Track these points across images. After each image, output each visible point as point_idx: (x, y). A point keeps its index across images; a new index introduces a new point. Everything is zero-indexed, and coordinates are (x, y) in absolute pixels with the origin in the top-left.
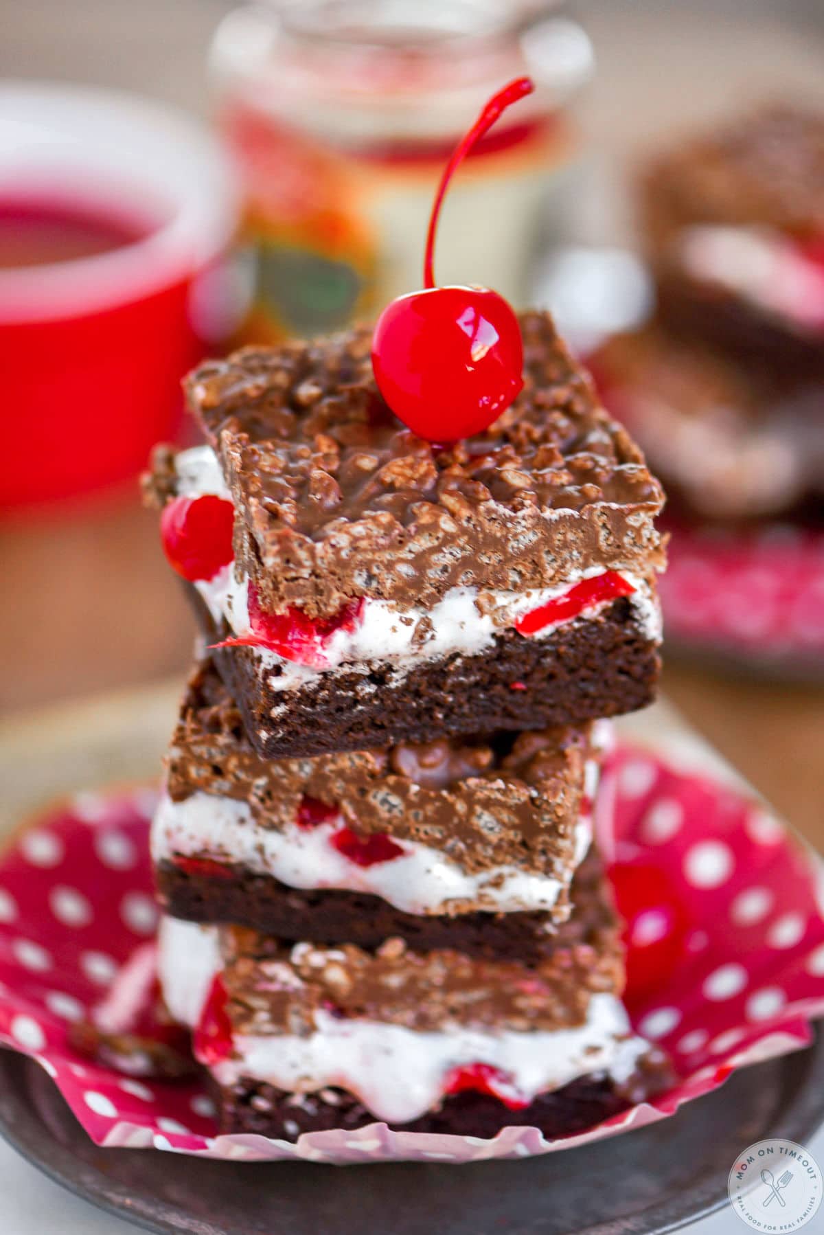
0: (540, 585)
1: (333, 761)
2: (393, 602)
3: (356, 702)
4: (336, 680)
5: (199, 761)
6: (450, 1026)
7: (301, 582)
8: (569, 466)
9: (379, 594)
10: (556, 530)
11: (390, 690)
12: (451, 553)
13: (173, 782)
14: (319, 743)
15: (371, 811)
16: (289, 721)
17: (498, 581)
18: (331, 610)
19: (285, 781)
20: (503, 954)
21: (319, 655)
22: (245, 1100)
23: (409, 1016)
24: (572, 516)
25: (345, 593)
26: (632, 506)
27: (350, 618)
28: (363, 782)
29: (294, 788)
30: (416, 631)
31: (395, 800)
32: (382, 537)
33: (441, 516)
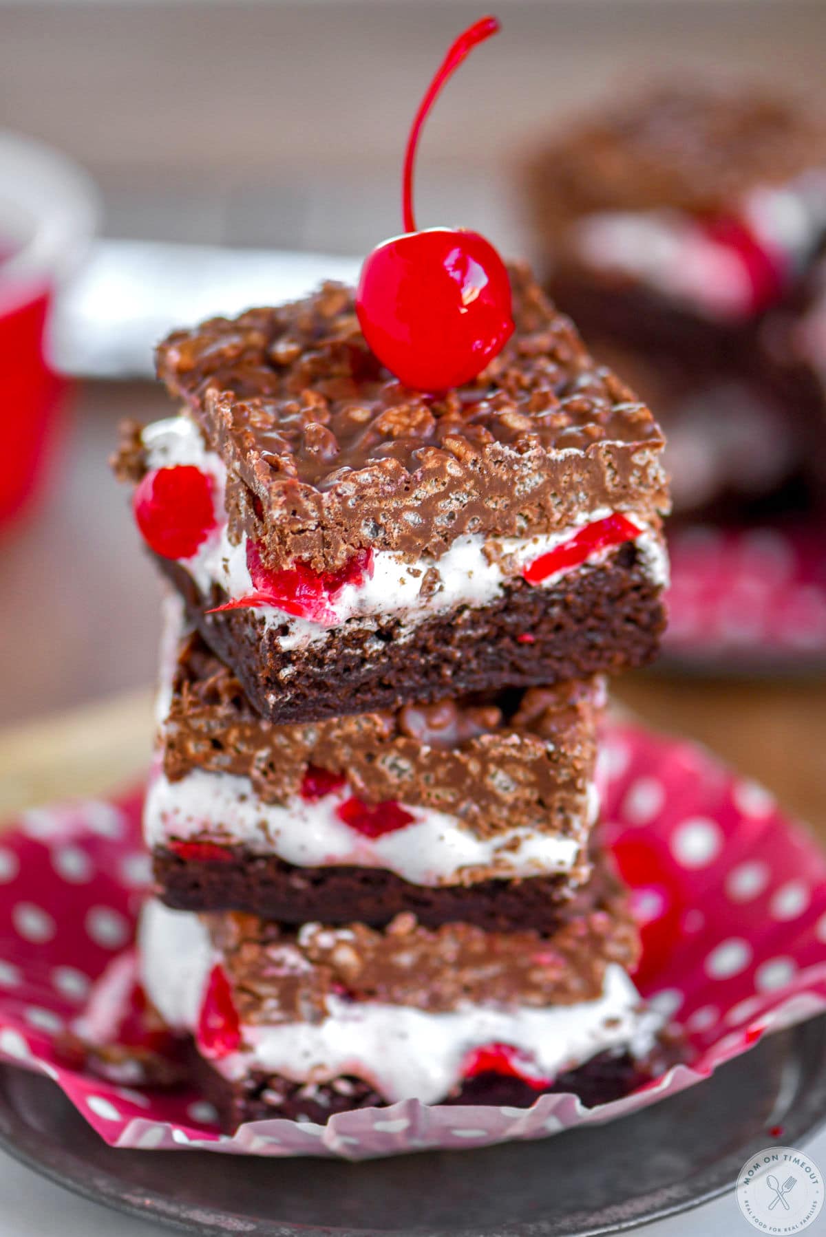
0: (548, 530)
1: (339, 726)
2: (400, 553)
3: (363, 660)
4: (344, 638)
5: (198, 735)
6: (465, 1005)
7: (308, 533)
8: (566, 408)
9: (386, 545)
10: (563, 472)
11: (398, 646)
12: (458, 499)
13: (171, 760)
14: (327, 706)
15: (380, 777)
16: (297, 682)
17: (505, 527)
18: (338, 563)
19: (289, 751)
20: (518, 923)
21: (328, 611)
22: (255, 1095)
23: (422, 996)
24: (577, 456)
25: (352, 545)
26: (637, 444)
27: (358, 571)
28: (371, 747)
29: (299, 757)
30: (424, 583)
31: (404, 764)
32: (388, 484)
33: (446, 460)
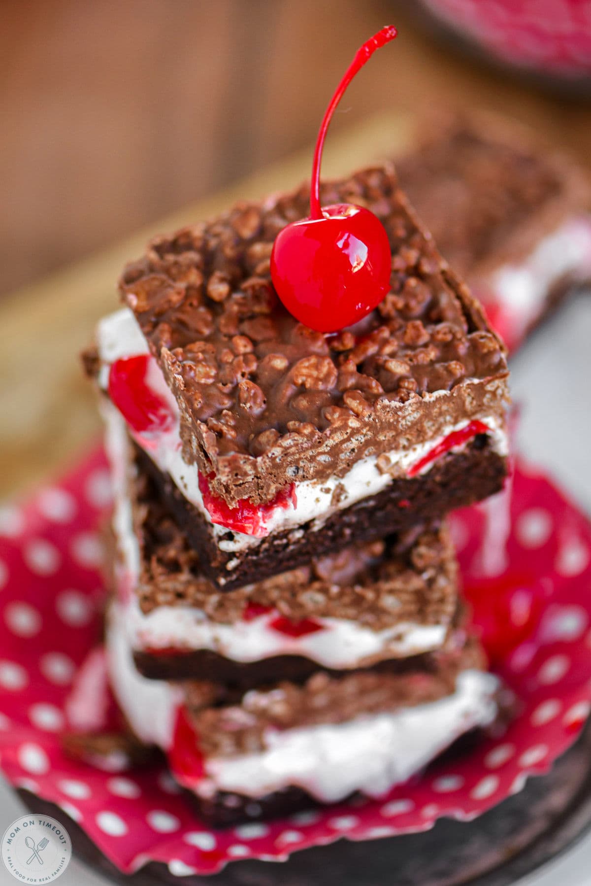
0: (423, 441)
2: (315, 480)
3: (287, 545)
4: (274, 536)
5: (165, 591)
7: (247, 485)
8: (433, 340)
9: (304, 478)
10: (434, 407)
11: (313, 533)
12: (357, 440)
14: (262, 574)
15: (301, 606)
16: (240, 567)
17: (392, 448)
18: (270, 497)
21: (262, 527)
24: (445, 395)
25: (280, 484)
26: (489, 378)
27: (285, 499)
28: (293, 591)
29: (241, 599)
30: (333, 497)
31: (319, 597)
32: (306, 443)
33: (348, 419)
